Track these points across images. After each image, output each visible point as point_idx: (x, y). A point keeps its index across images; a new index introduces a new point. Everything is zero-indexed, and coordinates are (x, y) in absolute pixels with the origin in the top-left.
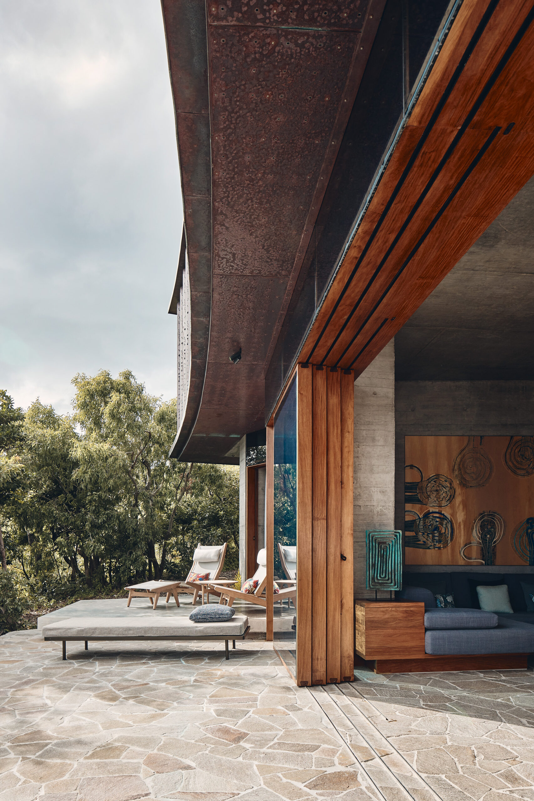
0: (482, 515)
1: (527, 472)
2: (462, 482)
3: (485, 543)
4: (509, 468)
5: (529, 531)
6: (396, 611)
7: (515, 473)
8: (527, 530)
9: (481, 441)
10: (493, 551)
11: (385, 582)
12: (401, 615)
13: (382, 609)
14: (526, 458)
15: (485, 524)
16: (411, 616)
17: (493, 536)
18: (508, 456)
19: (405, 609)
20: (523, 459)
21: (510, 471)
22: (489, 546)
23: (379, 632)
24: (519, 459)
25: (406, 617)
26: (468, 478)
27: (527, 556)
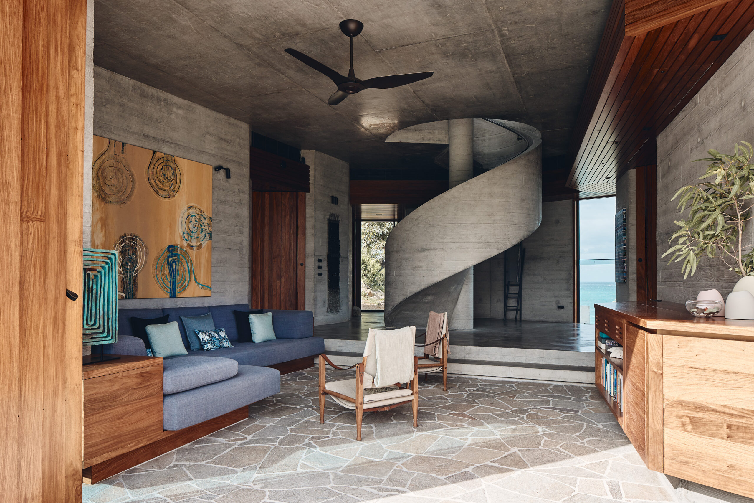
0: (123, 238)
1: (169, 194)
2: (100, 194)
3: (126, 272)
4: (152, 186)
5: (170, 259)
6: (128, 377)
7: (157, 193)
8: (168, 259)
9: (123, 148)
10: (134, 281)
11: (94, 331)
12: (135, 380)
13: (108, 378)
14: (167, 178)
15: (126, 250)
16: (148, 381)
17: (134, 264)
18: (150, 173)
19: (139, 371)
20: (165, 180)
21: (152, 190)
22: (130, 276)
23: (104, 415)
24: (161, 178)
25: (141, 384)
26: (107, 190)
27: (168, 287)
